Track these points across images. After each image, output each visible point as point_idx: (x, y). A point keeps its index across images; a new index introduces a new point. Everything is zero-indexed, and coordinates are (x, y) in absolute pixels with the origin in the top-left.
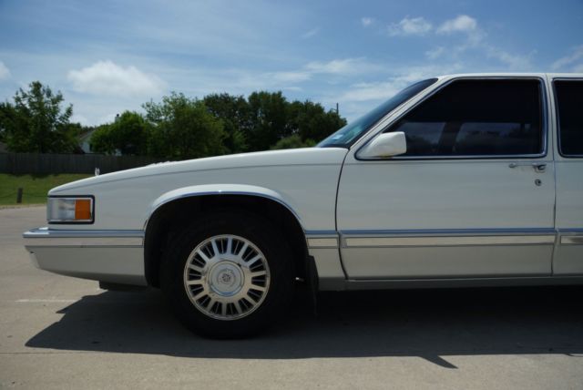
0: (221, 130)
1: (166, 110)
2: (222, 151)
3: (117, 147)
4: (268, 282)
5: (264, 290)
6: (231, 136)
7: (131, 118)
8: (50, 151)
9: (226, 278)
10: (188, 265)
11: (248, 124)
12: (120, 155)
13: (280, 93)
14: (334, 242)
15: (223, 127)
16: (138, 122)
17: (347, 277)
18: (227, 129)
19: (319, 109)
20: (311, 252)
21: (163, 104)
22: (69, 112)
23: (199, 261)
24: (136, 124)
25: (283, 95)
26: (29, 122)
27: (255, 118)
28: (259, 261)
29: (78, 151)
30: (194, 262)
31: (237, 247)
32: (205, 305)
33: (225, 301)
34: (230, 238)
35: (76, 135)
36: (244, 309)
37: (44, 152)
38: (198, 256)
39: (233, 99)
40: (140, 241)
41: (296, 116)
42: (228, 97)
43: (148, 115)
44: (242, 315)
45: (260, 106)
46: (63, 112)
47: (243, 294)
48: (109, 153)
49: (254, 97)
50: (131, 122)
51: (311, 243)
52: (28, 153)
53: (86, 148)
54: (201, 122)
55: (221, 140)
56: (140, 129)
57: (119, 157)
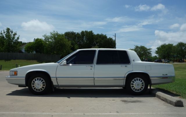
0: (70, 44)
1: (51, 38)
2: (70, 52)
3: (34, 50)
4: (45, 85)
5: (45, 87)
6: (74, 47)
7: (39, 40)
8: (11, 52)
9: (38, 85)
10: (32, 82)
11: (80, 42)
12: (35, 53)
13: (92, 31)
14: (56, 79)
15: (71, 44)
16: (41, 42)
17: (58, 85)
18: (72, 44)
19: (105, 37)
20: (52, 80)
21: (50, 35)
22: (18, 38)
23: (34, 82)
24: (40, 42)
25: (93, 32)
26: (4, 41)
27: (83, 40)
28: (44, 82)
29: (21, 52)
30: (33, 82)
31: (40, 80)
32: (35, 89)
33: (38, 88)
34: (39, 78)
35: (20, 46)
36: (41, 90)
37: (9, 52)
38: (34, 81)
39: (75, 33)
40: (24, 78)
41: (97, 39)
42: (73, 33)
43: (45, 39)
44: (41, 91)
45: (84, 36)
46: (16, 38)
47: (41, 87)
48: (31, 52)
49: (83, 32)
50: (39, 42)
51: (52, 79)
52: (4, 52)
53: (23, 50)
54: (63, 42)
55: (70, 48)
56: (42, 44)
57: (34, 54)
